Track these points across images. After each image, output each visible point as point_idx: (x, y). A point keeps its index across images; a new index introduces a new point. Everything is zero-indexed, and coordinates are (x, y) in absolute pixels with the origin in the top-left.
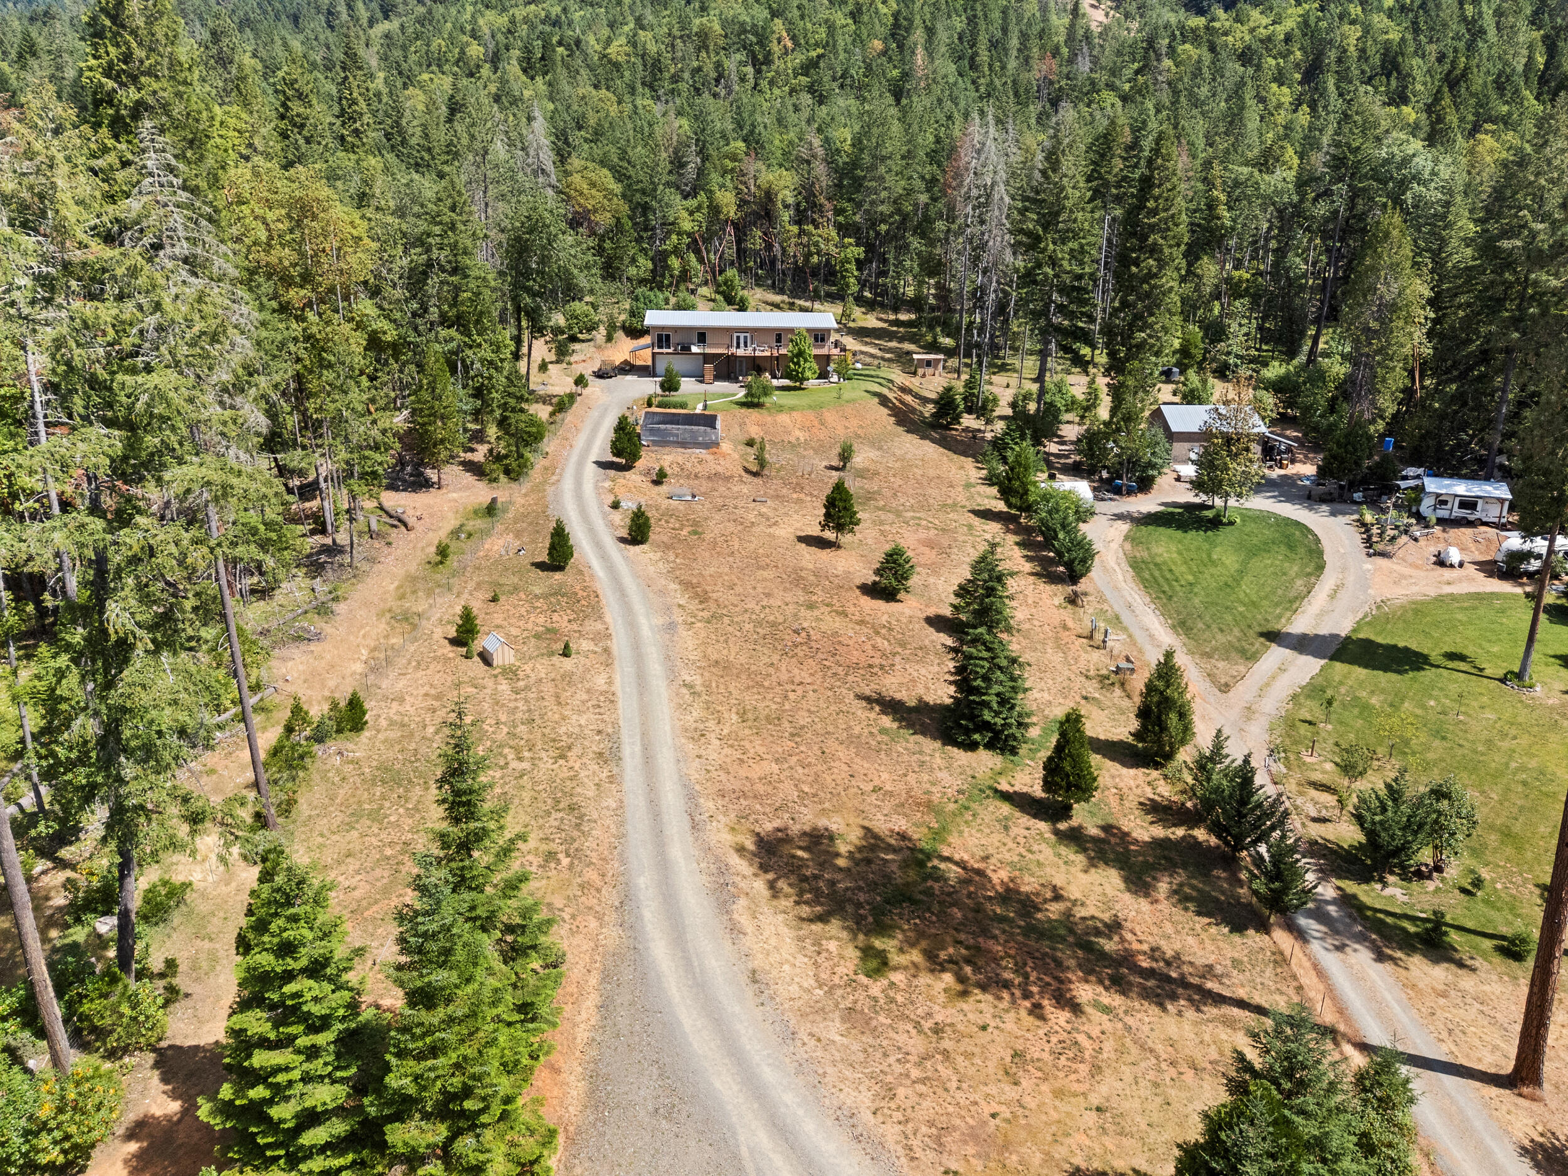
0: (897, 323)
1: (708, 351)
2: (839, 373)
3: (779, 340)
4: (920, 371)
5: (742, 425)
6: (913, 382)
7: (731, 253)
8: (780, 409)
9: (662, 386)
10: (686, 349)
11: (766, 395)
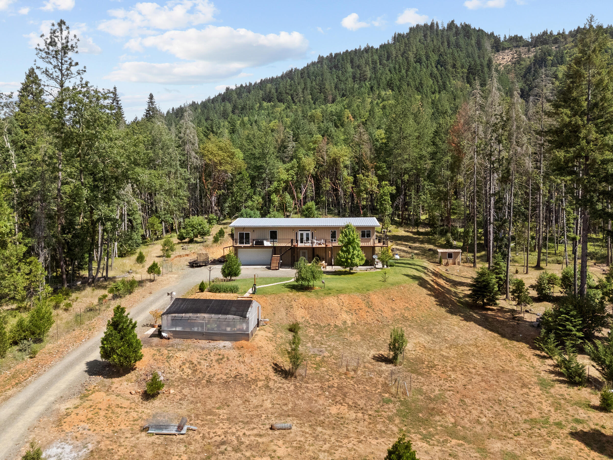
0: (418, 233)
1: (276, 244)
2: (383, 262)
3: (334, 235)
4: (444, 261)
5: (289, 308)
6: (441, 269)
7: (311, 192)
8: (329, 292)
9: (223, 272)
10: (259, 244)
11: (314, 278)
